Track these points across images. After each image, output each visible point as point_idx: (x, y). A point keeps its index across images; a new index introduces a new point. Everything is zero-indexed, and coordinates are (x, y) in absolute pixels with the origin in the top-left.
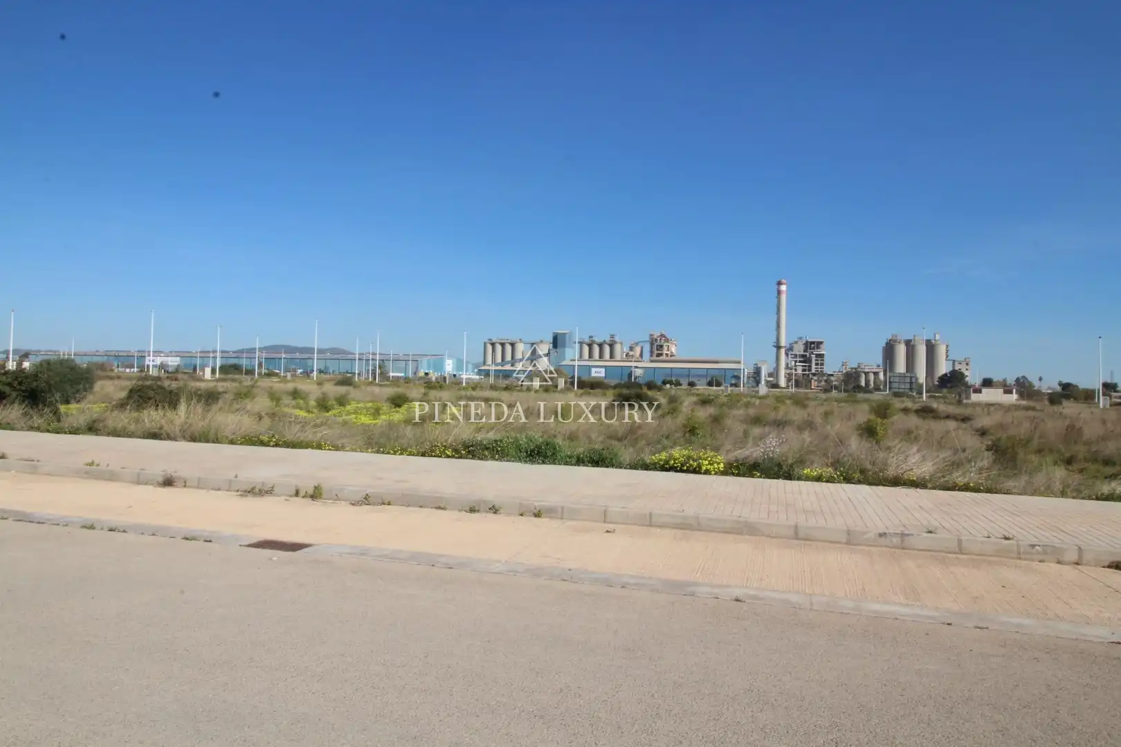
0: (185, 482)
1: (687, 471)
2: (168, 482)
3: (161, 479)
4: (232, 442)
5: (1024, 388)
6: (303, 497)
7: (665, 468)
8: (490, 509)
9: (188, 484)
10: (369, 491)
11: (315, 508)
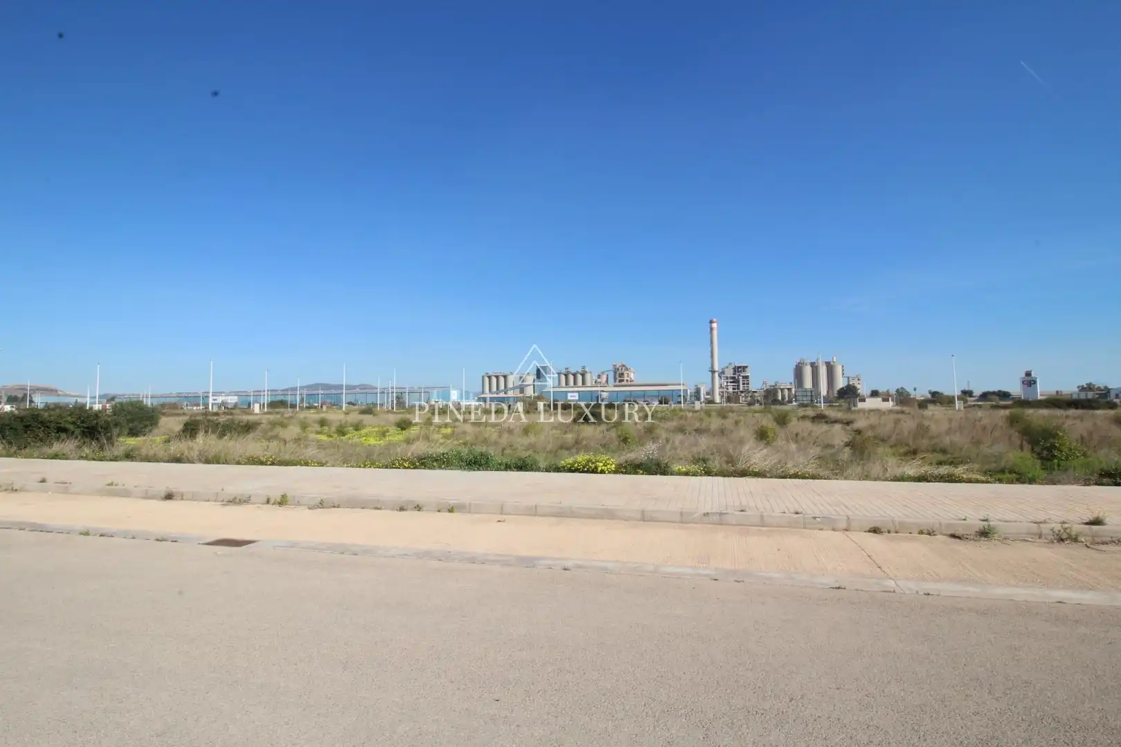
0: (182, 496)
1: (587, 472)
2: (169, 497)
3: (163, 494)
4: (238, 463)
5: (902, 398)
6: (273, 504)
7: (571, 470)
8: (415, 508)
9: (184, 497)
10: (324, 497)
11: (281, 512)
